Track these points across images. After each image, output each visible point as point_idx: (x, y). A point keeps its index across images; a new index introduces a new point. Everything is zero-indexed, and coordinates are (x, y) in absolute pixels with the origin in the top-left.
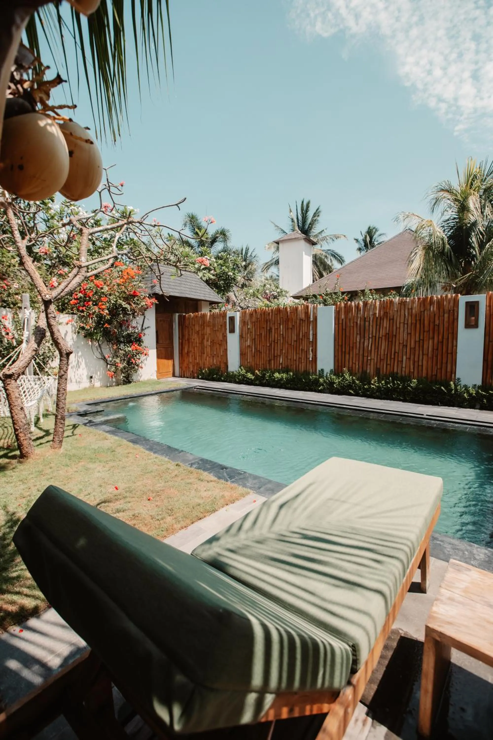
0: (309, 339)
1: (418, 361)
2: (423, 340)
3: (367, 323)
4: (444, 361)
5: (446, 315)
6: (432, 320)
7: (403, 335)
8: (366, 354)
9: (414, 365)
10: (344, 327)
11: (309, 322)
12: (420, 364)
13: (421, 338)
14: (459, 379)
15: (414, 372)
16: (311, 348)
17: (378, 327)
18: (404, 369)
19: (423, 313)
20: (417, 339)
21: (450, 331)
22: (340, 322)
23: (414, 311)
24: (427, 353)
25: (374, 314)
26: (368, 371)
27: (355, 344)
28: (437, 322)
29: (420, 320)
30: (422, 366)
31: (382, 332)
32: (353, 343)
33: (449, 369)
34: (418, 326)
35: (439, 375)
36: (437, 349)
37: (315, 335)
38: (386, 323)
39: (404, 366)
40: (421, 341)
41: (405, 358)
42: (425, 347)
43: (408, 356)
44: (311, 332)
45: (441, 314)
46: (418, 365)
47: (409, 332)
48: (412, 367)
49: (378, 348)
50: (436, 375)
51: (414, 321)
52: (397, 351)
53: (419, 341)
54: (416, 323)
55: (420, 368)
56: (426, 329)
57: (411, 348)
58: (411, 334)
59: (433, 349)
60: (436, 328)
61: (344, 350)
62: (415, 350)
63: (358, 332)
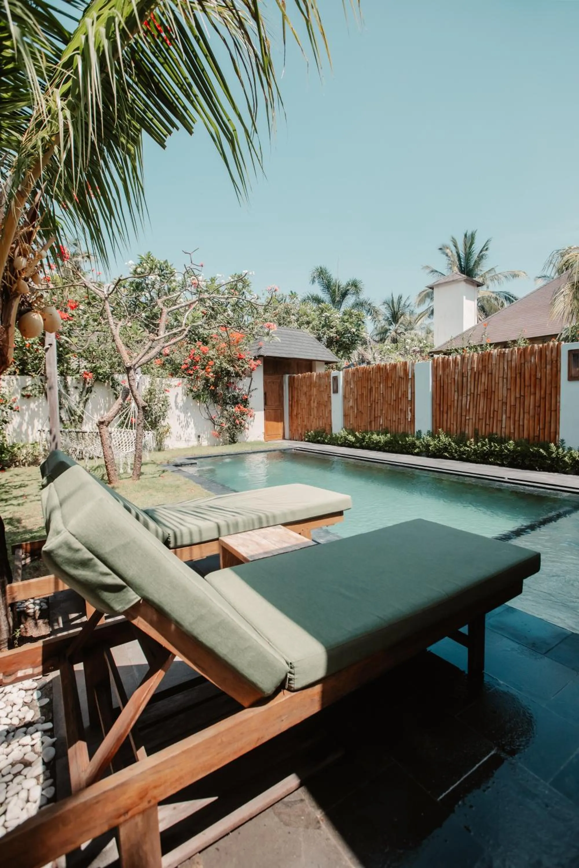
0: (408, 398)
1: (519, 421)
2: (524, 396)
3: (465, 379)
4: (547, 419)
5: (549, 367)
6: (533, 373)
7: (502, 392)
8: (464, 414)
9: (514, 424)
10: (442, 385)
11: (407, 380)
12: (521, 423)
13: (522, 394)
14: (563, 440)
15: (514, 433)
16: (409, 408)
17: (476, 382)
18: (503, 430)
19: (523, 365)
20: (518, 395)
21: (554, 385)
22: (438, 378)
23: (513, 363)
24: (528, 411)
25: (472, 369)
26: (467, 432)
27: (452, 403)
28: (539, 375)
29: (520, 373)
30: (523, 426)
31: (481, 388)
32: (451, 401)
33: (552, 430)
34: (518, 380)
35: (541, 436)
36: (539, 406)
37: (413, 393)
38: (484, 379)
39: (504, 426)
40: (522, 397)
41: (504, 417)
42: (526, 403)
43: (508, 415)
44: (410, 391)
45: (543, 366)
46: (519, 425)
47: (509, 387)
48: (512, 427)
49: (476, 406)
50: (539, 436)
51: (514, 375)
52: (496, 409)
53: (520, 398)
54: (516, 377)
55: (521, 428)
56: (527, 383)
57: (511, 406)
58: (511, 389)
59: (535, 406)
60: (538, 382)
61: (441, 409)
62: (516, 408)
63: (456, 390)
